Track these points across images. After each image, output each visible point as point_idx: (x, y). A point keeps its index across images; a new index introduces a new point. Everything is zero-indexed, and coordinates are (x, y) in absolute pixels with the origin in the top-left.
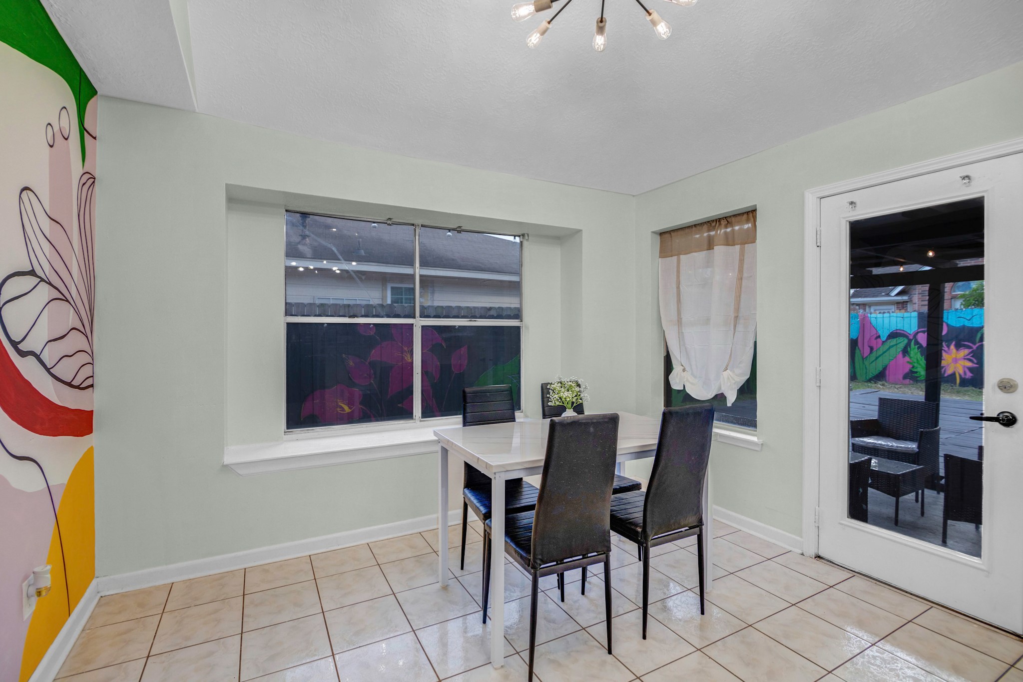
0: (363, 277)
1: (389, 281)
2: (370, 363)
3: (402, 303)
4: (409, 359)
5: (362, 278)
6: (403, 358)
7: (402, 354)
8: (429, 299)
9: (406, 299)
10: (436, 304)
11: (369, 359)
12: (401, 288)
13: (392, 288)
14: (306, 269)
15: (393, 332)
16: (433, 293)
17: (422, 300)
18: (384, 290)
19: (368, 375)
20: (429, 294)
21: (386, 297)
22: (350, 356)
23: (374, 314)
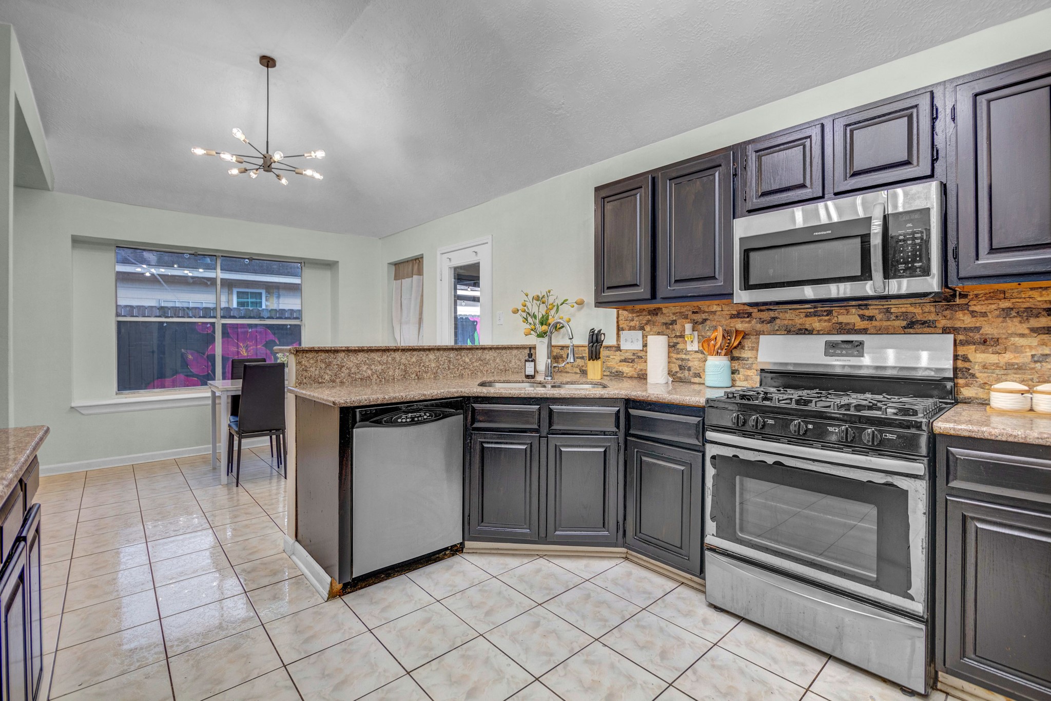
0: (209, 283)
1: (235, 286)
2: (208, 356)
3: (248, 307)
4: (245, 353)
5: (207, 284)
6: (238, 353)
7: (238, 349)
8: (275, 302)
9: (252, 303)
10: (281, 307)
11: (206, 353)
12: (248, 292)
13: (238, 293)
14: (153, 275)
15: (229, 331)
16: (278, 297)
17: (267, 303)
18: (230, 293)
19: (205, 366)
20: (275, 298)
21: (232, 300)
22: (188, 351)
23: (212, 315)
